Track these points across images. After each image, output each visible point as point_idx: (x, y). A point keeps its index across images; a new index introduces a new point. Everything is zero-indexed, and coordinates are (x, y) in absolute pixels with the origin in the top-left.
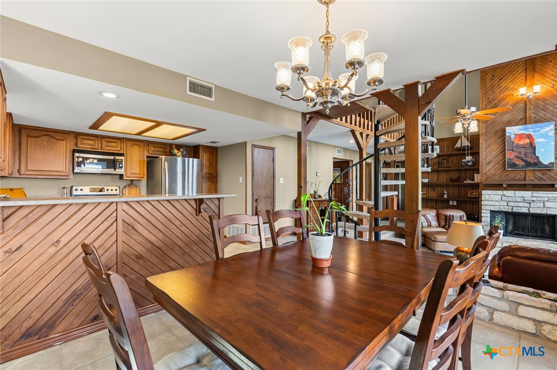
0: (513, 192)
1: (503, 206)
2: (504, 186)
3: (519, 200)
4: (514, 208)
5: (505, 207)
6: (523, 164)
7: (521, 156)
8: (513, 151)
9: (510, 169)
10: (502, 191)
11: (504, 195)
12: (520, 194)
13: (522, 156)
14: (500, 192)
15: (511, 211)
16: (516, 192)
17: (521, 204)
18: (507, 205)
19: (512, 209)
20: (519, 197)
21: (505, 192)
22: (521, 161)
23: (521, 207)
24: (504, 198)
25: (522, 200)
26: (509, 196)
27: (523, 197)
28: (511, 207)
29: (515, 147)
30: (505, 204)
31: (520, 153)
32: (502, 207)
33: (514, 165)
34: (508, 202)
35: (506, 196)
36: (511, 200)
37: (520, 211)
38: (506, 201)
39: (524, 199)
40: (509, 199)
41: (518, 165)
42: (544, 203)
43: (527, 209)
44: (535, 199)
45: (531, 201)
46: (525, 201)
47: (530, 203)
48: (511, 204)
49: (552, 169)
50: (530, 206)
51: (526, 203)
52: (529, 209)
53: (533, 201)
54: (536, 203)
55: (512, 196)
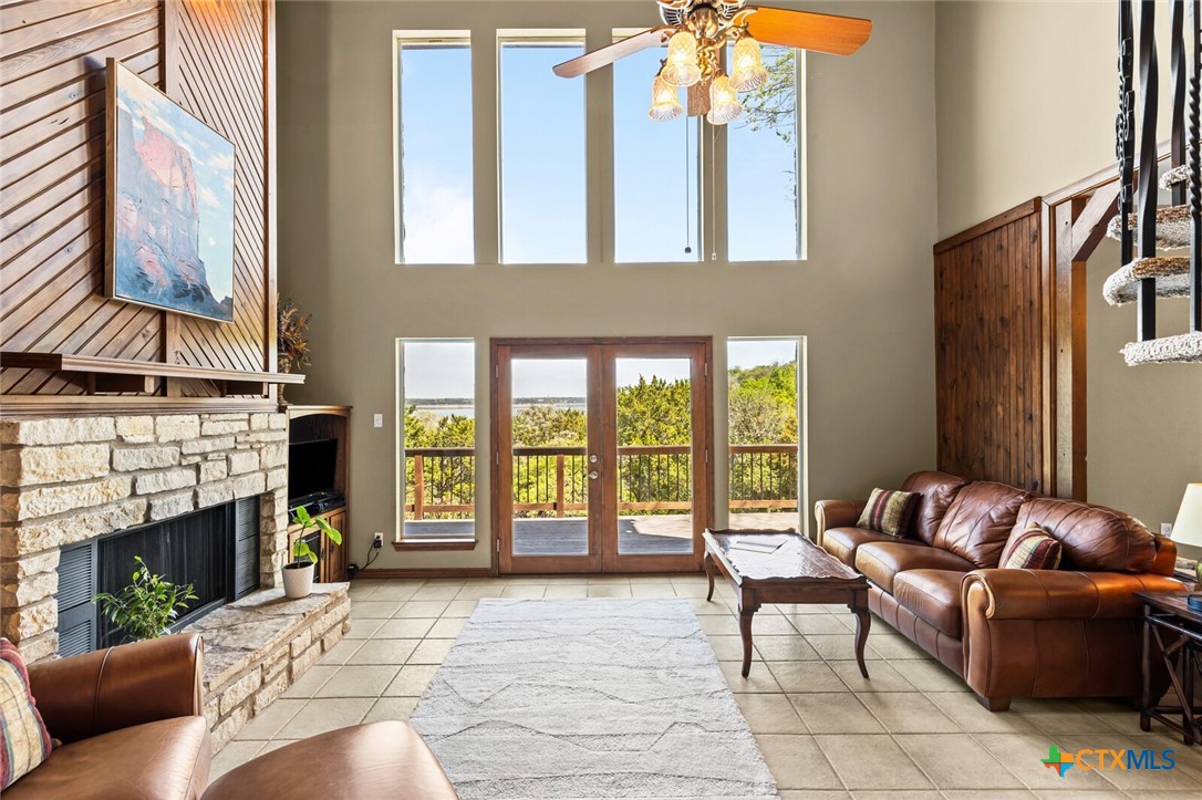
0: (149, 420)
1: (118, 502)
2: (150, 387)
3: (169, 455)
4: (156, 502)
5: (125, 506)
6: (166, 282)
9: (128, 298)
10: (111, 421)
11: (120, 439)
12: (169, 427)
14: (104, 427)
15: (141, 520)
16: (159, 419)
17: (174, 479)
18: (134, 494)
19: (149, 507)
20: (169, 443)
21: (124, 424)
22: (159, 267)
23: (176, 491)
24: (123, 459)
25: (177, 457)
26: (136, 445)
27: (178, 443)
28: (145, 502)
29: (145, 187)
30: (125, 487)
32: (113, 508)
33: (141, 282)
34: (135, 475)
35: (129, 445)
36: (144, 464)
37: (174, 513)
38: (128, 472)
39: (181, 453)
40: (138, 458)
41: (151, 284)
42: (227, 459)
43: (190, 494)
44: (207, 446)
45: (198, 459)
46: (184, 463)
47: (197, 468)
48: (147, 484)
49: (217, 324)
50: (198, 481)
51: (189, 466)
52: (196, 495)
53: (205, 456)
54: (211, 464)
55: (146, 444)
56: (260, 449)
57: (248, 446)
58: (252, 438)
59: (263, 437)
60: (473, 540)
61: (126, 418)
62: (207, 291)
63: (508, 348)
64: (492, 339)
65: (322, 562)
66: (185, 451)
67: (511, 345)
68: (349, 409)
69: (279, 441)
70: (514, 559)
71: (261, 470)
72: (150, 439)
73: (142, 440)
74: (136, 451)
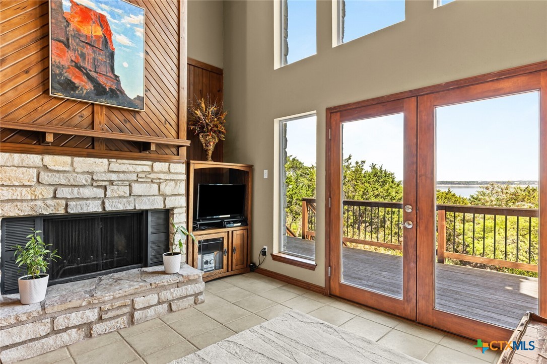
0: (68, 159)
1: (44, 200)
2: (50, 138)
3: (83, 179)
4: (72, 204)
5: (49, 202)
6: (89, 86)
7: (86, 66)
8: (67, 46)
9: (60, 95)
10: (39, 157)
11: (46, 168)
12: (83, 163)
13: (88, 65)
14: (34, 159)
15: (62, 211)
16: (76, 159)
17: (87, 192)
18: (55, 197)
19: (67, 205)
20: (83, 173)
21: (49, 160)
22: (85, 78)
23: (87, 199)
24: (45, 177)
25: (89, 181)
26: (58, 171)
27: (92, 173)
28: (64, 202)
29: (73, 37)
30: (48, 192)
31: (83, 56)
32: (39, 203)
33: (69, 86)
34: (56, 187)
35: (52, 171)
36: (63, 182)
37: (85, 211)
38: (50, 185)
39: (93, 179)
40: (59, 178)
41: (77, 88)
42: (130, 185)
43: (100, 202)
44: (114, 177)
45: (107, 183)
46: (95, 184)
47: (105, 188)
48: (63, 192)
49: (138, 112)
50: (105, 195)
51: (97, 187)
52: (103, 203)
53: (112, 182)
54: (116, 187)
55: (65, 172)
56: (160, 183)
57: (150, 180)
58: (152, 176)
59: (162, 176)
60: (313, 263)
61: (51, 156)
62: (122, 92)
63: (339, 114)
64: (327, 109)
65: (225, 258)
66: (95, 178)
67: (340, 111)
68: (251, 167)
69: (178, 180)
70: (341, 285)
71: (160, 195)
72: (68, 168)
73: (61, 169)
74: (57, 175)
